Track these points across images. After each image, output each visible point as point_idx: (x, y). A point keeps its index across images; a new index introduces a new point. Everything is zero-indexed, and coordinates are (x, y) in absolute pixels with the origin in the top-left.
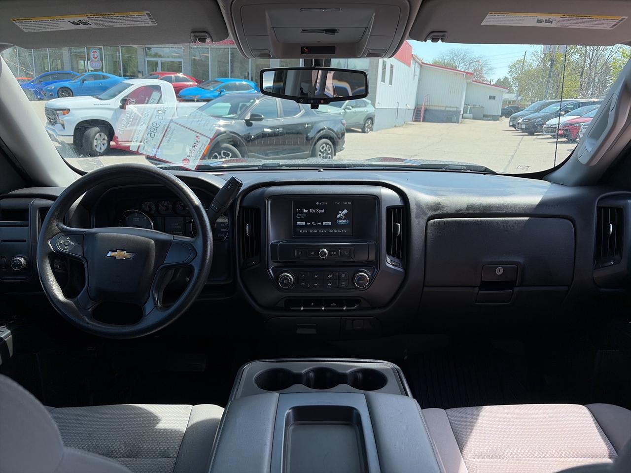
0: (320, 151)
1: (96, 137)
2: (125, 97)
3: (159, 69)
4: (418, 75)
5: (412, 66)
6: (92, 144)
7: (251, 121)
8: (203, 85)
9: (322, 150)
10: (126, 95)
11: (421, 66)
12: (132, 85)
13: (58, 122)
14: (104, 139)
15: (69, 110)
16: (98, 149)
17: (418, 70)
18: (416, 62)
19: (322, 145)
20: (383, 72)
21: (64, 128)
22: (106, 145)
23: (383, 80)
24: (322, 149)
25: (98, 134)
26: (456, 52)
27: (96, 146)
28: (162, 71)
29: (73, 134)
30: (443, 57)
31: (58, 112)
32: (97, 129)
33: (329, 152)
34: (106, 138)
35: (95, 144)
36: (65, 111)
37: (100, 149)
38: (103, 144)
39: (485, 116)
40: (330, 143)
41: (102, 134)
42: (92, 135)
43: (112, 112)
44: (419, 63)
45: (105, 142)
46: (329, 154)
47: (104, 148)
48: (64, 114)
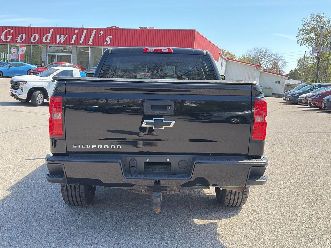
1: (38, 96)
2: (54, 76)
3: (56, 60)
5: (220, 61)
6: (36, 100)
8: (86, 71)
10: (55, 75)
11: (227, 61)
12: (59, 70)
13: (19, 88)
14: (41, 97)
15: (26, 82)
16: (38, 102)
17: (224, 63)
18: (223, 58)
21: (23, 91)
22: (42, 100)
25: (39, 95)
27: (38, 101)
28: (58, 61)
29: (27, 94)
31: (20, 83)
32: (39, 92)
34: (43, 97)
35: (38, 100)
36: (24, 83)
37: (39, 102)
38: (41, 100)
39: (273, 94)
41: (41, 95)
42: (37, 95)
43: (48, 83)
44: (225, 59)
45: (42, 99)
47: (41, 102)
48: (23, 84)
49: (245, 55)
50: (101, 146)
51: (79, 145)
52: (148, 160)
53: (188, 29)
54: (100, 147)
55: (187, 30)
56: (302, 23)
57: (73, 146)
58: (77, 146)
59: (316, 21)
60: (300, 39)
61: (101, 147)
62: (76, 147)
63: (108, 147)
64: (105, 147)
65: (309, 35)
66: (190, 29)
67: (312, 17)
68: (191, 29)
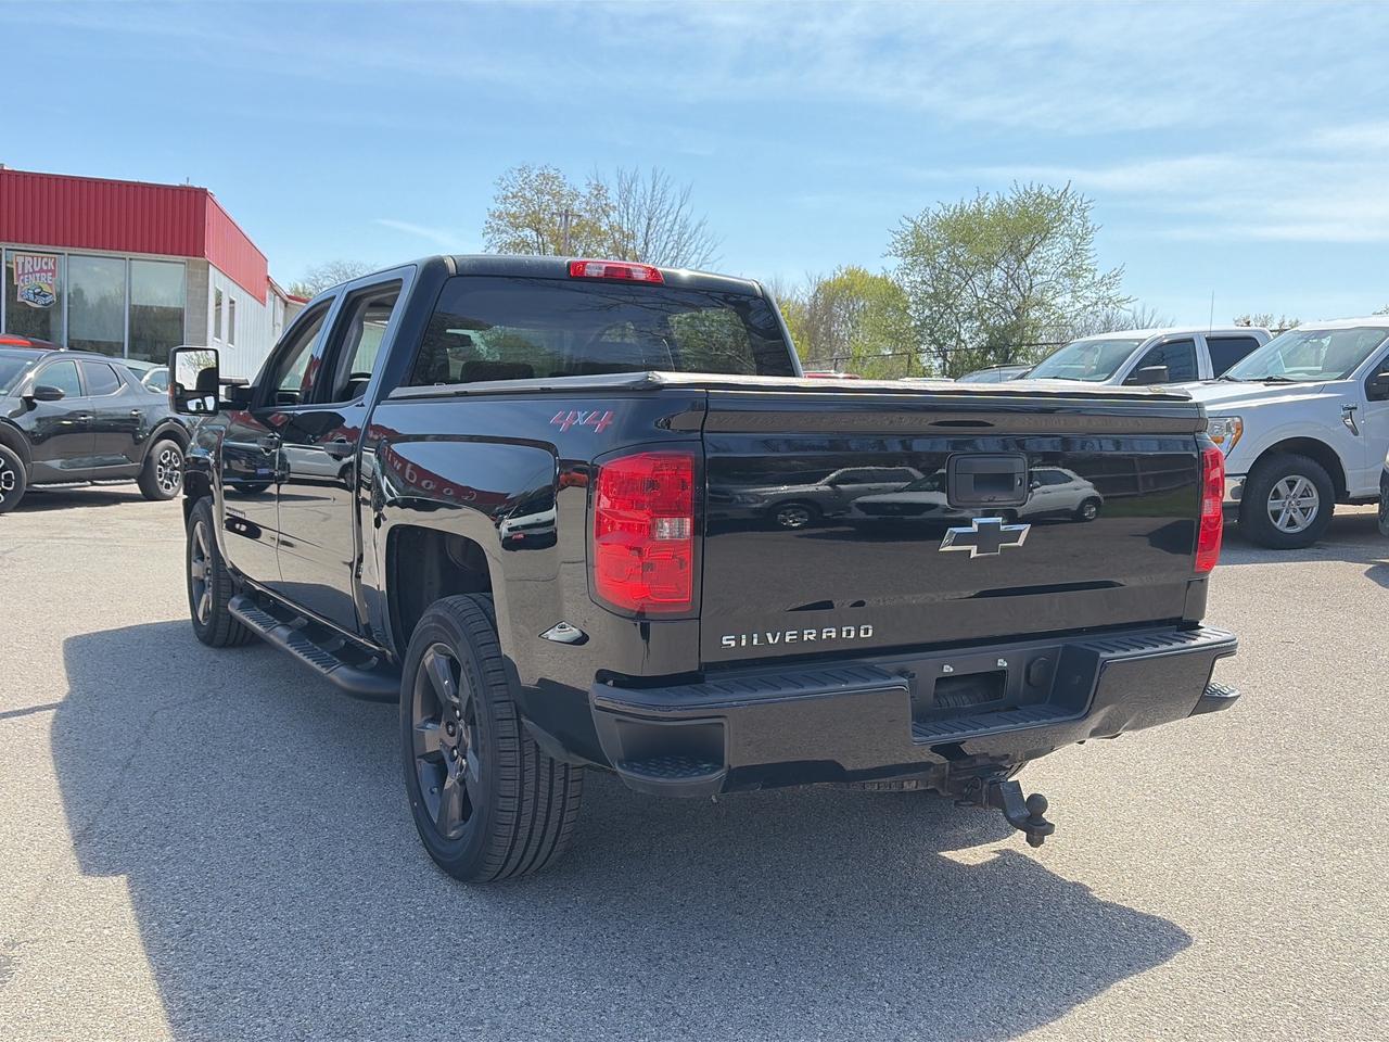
0: (161, 463)
4: (282, 324)
5: (269, 303)
7: (35, 401)
9: (164, 462)
11: (286, 303)
17: (280, 312)
18: (277, 294)
19: (163, 451)
20: (216, 310)
23: (218, 334)
24: (164, 458)
26: (348, 271)
30: (317, 280)
33: (177, 465)
40: (178, 448)
44: (282, 299)
46: (175, 469)
49: (300, 286)
50: (811, 634)
51: (744, 637)
52: (948, 669)
53: (176, 183)
54: (809, 635)
55: (174, 189)
56: (496, 193)
57: (724, 643)
58: (738, 641)
59: (540, 192)
60: (494, 242)
61: (811, 637)
62: (733, 644)
63: (834, 635)
64: (824, 636)
65: (521, 234)
66: (184, 183)
67: (525, 175)
68: (190, 184)
